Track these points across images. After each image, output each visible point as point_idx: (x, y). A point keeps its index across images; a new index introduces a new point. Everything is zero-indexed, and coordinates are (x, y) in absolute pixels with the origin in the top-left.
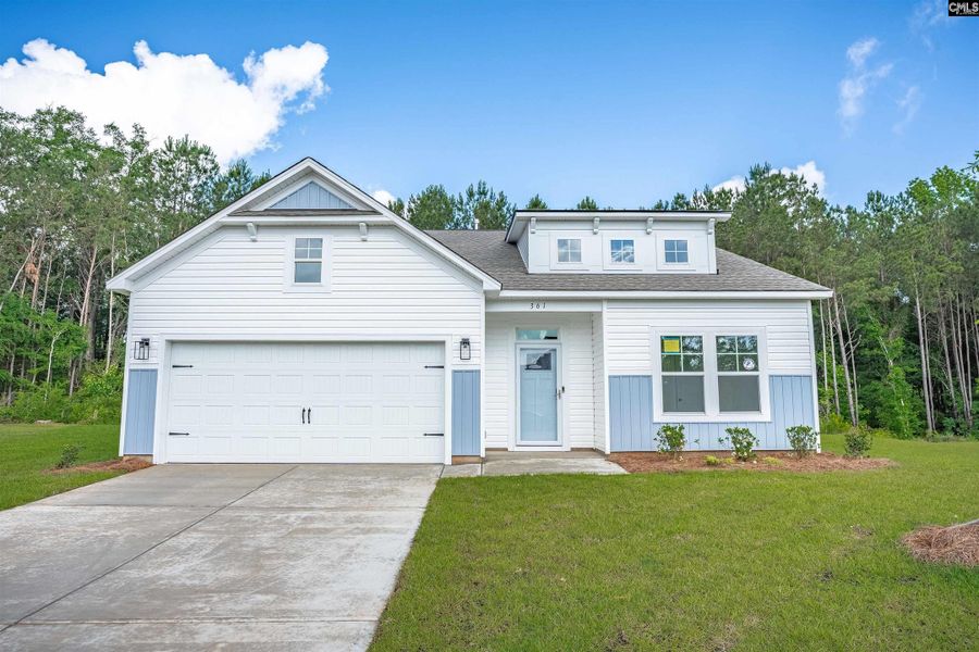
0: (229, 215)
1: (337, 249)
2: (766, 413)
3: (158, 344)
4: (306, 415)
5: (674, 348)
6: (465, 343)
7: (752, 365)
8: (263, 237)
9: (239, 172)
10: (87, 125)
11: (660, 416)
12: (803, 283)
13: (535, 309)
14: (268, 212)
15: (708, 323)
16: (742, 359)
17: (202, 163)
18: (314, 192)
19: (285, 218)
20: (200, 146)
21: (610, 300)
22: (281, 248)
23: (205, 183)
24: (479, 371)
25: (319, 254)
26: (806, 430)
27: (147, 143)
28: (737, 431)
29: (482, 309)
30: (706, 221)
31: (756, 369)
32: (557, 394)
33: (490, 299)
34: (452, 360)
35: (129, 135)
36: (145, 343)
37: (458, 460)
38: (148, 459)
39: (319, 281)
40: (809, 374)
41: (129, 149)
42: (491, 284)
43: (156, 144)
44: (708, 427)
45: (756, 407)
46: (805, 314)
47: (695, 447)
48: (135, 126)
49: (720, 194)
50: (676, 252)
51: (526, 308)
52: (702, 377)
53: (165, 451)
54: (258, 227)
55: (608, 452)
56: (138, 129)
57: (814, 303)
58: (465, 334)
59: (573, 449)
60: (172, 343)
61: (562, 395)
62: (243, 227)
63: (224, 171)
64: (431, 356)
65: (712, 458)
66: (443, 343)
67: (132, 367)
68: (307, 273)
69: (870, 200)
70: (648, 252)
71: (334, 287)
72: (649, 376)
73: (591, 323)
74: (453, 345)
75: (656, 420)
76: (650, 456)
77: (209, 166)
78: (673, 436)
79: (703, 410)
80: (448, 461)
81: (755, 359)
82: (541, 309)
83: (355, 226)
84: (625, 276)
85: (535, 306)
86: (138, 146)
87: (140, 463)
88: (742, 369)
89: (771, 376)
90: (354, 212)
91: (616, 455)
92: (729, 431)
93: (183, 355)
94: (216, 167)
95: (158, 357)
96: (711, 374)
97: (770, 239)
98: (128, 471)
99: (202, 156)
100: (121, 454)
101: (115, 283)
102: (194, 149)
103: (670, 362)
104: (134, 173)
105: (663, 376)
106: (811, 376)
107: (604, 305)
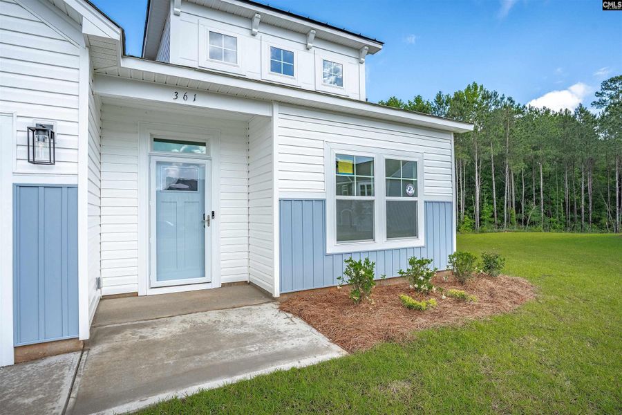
2: (421, 240)
7: (412, 191)
11: (333, 246)
13: (180, 101)
15: (379, 145)
16: (405, 185)
21: (282, 103)
24: (75, 187)
31: (415, 195)
32: (205, 220)
34: (13, 164)
37: (29, 353)
45: (415, 232)
46: (449, 144)
51: (166, 97)
52: (372, 202)
55: (277, 294)
58: (43, 115)
61: (212, 221)
72: (323, 201)
75: (329, 251)
79: (372, 238)
81: (415, 185)
82: (190, 102)
85: (181, 95)
88: (406, 195)
89: (426, 202)
91: (285, 297)
96: (380, 199)
103: (344, 185)
105: (337, 200)
106: (451, 203)
107: (276, 110)
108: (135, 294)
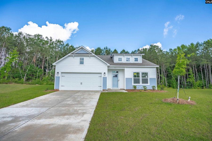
0: (70, 54)
1: (86, 59)
2: (149, 84)
3: (60, 73)
4: (81, 83)
5: (136, 74)
6: (105, 73)
7: (147, 77)
8: (75, 58)
9: (67, 45)
10: (43, 37)
11: (133, 84)
12: (155, 65)
14: (76, 54)
15: (141, 70)
17: (62, 43)
18: (83, 51)
19: (78, 55)
20: (61, 41)
21: (126, 67)
22: (78, 59)
23: (62, 47)
24: (107, 77)
25: (83, 60)
26: (155, 86)
27: (52, 40)
28: (144, 86)
29: (107, 68)
30: (141, 55)
31: (148, 77)
33: (108, 67)
34: (103, 76)
35: (49, 39)
36: (58, 73)
37: (103, 90)
39: (83, 64)
40: (155, 78)
41: (49, 41)
42: (108, 65)
43: (54, 40)
44: (140, 86)
45: (147, 83)
46: (155, 69)
47: (138, 89)
48: (50, 37)
49: (145, 49)
50: (136, 60)
51: (114, 68)
52: (139, 78)
53: (61, 88)
54: (74, 56)
55: (125, 89)
56: (51, 38)
58: (105, 72)
59: (120, 89)
60: (62, 73)
61: (119, 81)
62: (72, 56)
63: (65, 45)
64: (100, 75)
65: (140, 90)
66: (101, 73)
67: (56, 76)
68: (82, 63)
69: (170, 50)
70: (132, 60)
71: (86, 65)
72: (132, 78)
73: (123, 70)
74: (103, 73)
76: (132, 90)
77: (63, 44)
78: (135, 87)
79: (139, 83)
80: (102, 90)
81: (147, 76)
83: (89, 56)
84: (128, 63)
86: (51, 40)
87: (57, 90)
88: (145, 77)
89: (150, 78)
90: (88, 54)
92: (143, 86)
93: (63, 75)
94: (64, 44)
95: (60, 75)
96: (141, 78)
97: (153, 56)
98: (56, 91)
99: (62, 42)
100: (54, 89)
101: (54, 64)
102: (60, 41)
103: (135, 76)
104: (50, 44)
105: (134, 78)
107: (125, 68)
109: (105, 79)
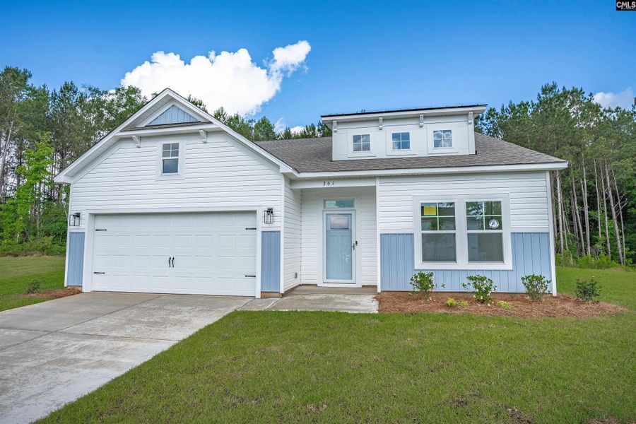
0: (121, 131)
1: (188, 149)
2: (508, 264)
3: (85, 216)
4: (171, 261)
5: (431, 213)
6: (270, 211)
7: (496, 225)
8: (144, 144)
11: (420, 265)
13: (326, 186)
14: (147, 127)
15: (459, 192)
16: (488, 220)
18: (175, 111)
19: (156, 131)
21: (382, 177)
22: (154, 152)
24: (279, 232)
25: (176, 153)
26: (539, 279)
28: (476, 279)
29: (283, 186)
30: (466, 114)
31: (500, 227)
32: (352, 246)
33: (290, 180)
34: (261, 225)
36: (78, 215)
37: (265, 295)
38: (80, 289)
39: (177, 172)
40: (546, 231)
42: (288, 170)
44: (459, 271)
45: (500, 258)
47: (441, 289)
49: (520, 106)
50: (443, 138)
51: (320, 185)
52: (454, 234)
53: (90, 284)
54: (140, 137)
55: (379, 290)
57: (552, 172)
58: (270, 204)
59: (363, 286)
60: (95, 215)
61: (356, 247)
62: (130, 139)
64: (246, 221)
65: (450, 301)
66: (254, 212)
67: (72, 231)
68: (170, 168)
70: (422, 140)
71: (186, 176)
72: (412, 234)
73: (370, 194)
74: (261, 213)
75: (416, 268)
78: (424, 280)
79: (455, 260)
80: (258, 296)
81: (499, 220)
82: (331, 186)
83: (197, 133)
85: (326, 183)
87: (76, 291)
88: (488, 228)
89: (513, 233)
90: (203, 123)
91: (385, 293)
92: (471, 278)
93: (101, 223)
95: (85, 225)
96: (461, 232)
100: (65, 285)
101: (59, 179)
103: (429, 223)
105: (423, 234)
106: (548, 233)
107: (378, 181)
108: (316, 285)
109: (271, 242)
